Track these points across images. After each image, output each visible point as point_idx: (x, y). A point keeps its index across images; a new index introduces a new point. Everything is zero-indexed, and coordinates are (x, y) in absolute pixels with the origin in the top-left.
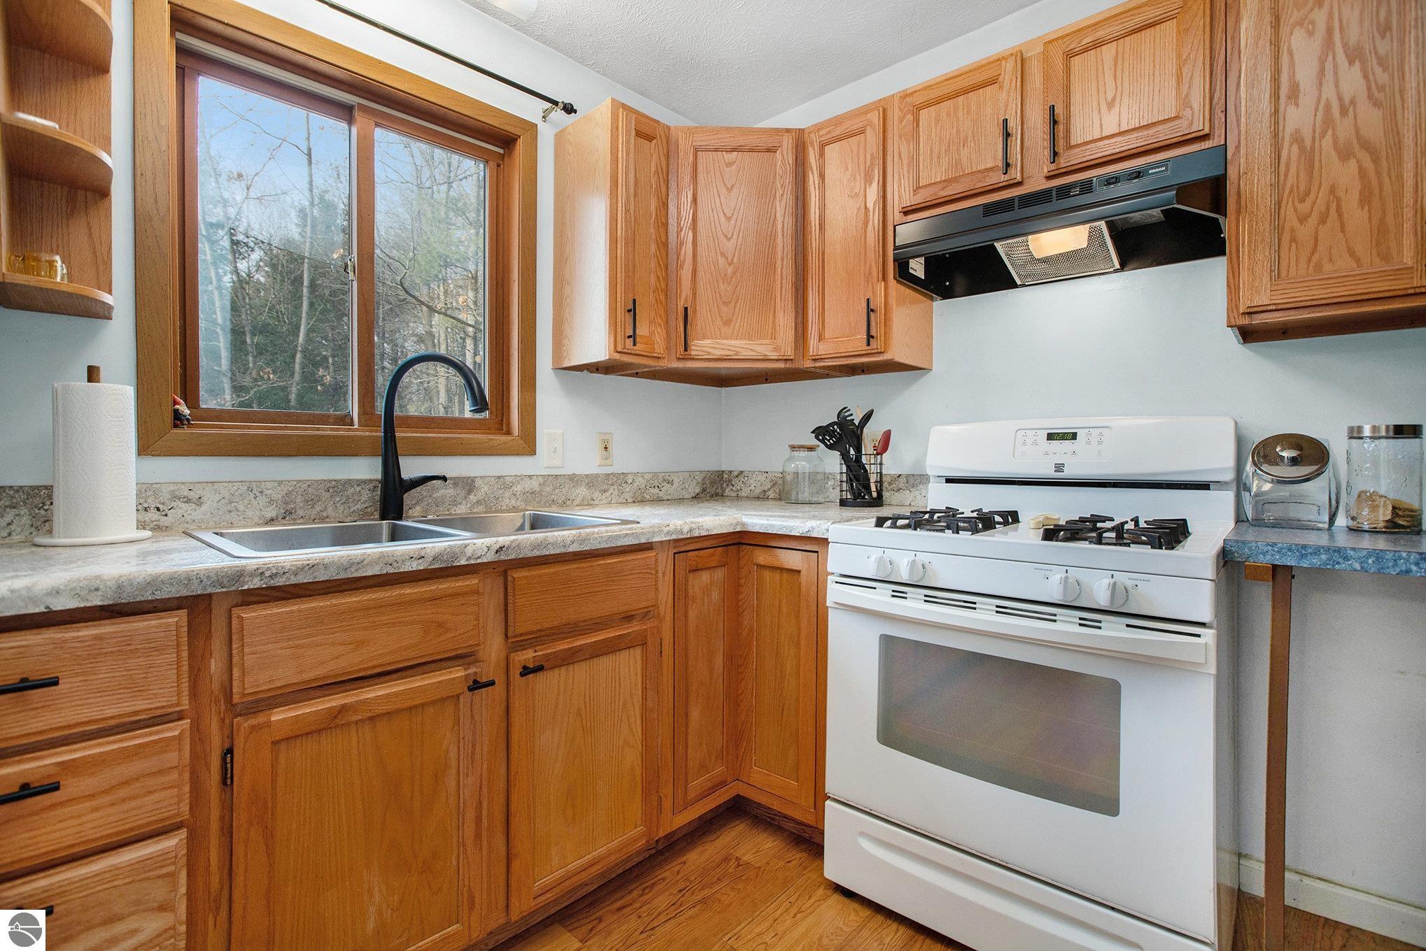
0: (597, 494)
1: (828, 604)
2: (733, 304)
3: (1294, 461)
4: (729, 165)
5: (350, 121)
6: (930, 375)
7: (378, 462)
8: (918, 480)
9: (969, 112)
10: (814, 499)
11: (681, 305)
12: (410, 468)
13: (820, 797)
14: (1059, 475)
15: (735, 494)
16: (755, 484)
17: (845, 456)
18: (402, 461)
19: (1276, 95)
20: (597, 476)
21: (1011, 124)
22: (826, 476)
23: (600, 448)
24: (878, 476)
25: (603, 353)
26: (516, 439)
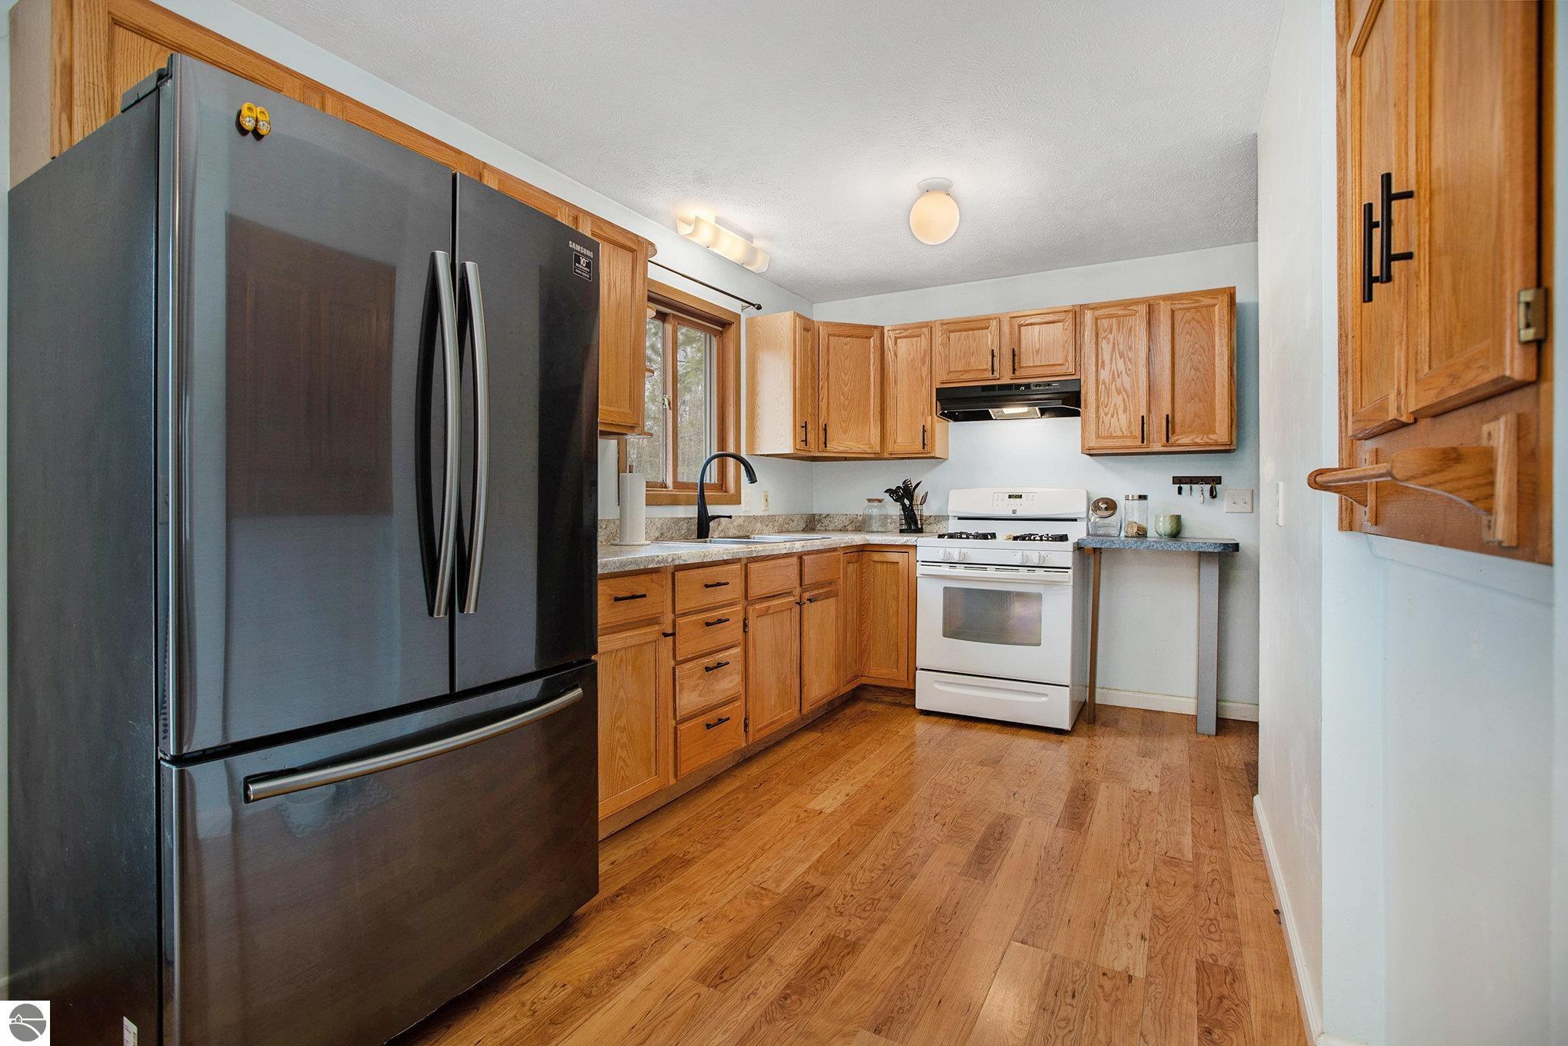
0: (764, 527)
1: (916, 575)
2: (848, 422)
3: (1106, 509)
4: (846, 344)
5: (664, 321)
6: (947, 461)
7: (696, 508)
8: (942, 518)
9: (974, 340)
10: (880, 530)
11: (821, 423)
12: (712, 510)
13: (912, 670)
14: (1014, 515)
15: (824, 528)
16: (838, 523)
17: (903, 505)
18: (708, 507)
19: (1097, 365)
20: (764, 516)
21: (995, 351)
22: (886, 517)
23: (763, 500)
24: (921, 516)
25: (788, 449)
26: (733, 495)
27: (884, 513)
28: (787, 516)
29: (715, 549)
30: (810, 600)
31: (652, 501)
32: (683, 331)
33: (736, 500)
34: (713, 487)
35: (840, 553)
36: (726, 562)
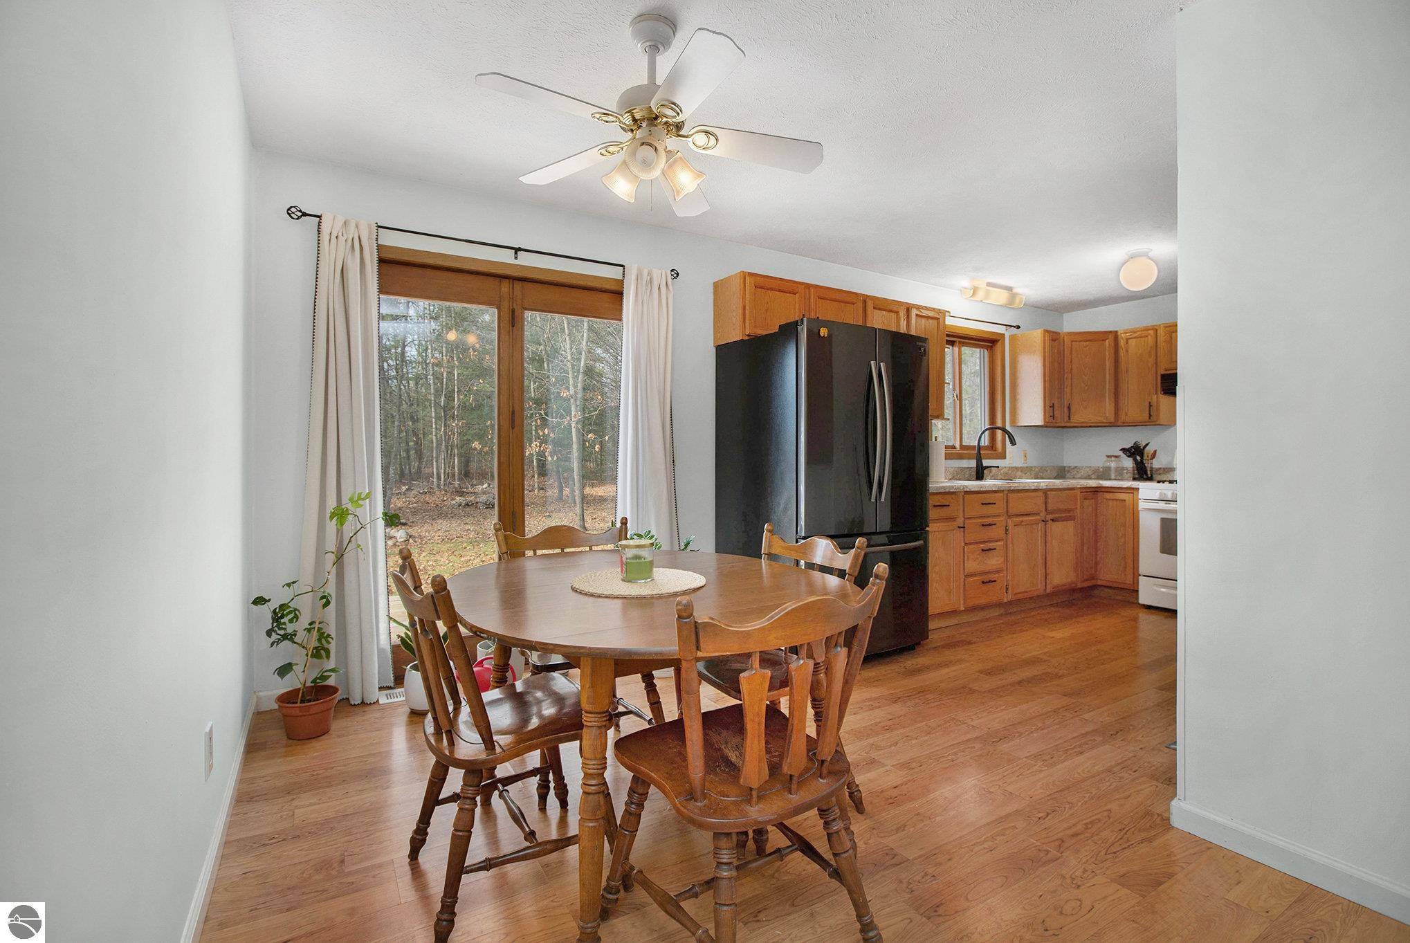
0: (1024, 475)
1: (1139, 509)
2: (1087, 402)
4: (1086, 347)
5: (954, 346)
7: (975, 461)
8: (1170, 470)
10: (1118, 478)
11: (1066, 403)
12: (986, 463)
13: (1136, 575)
15: (1072, 477)
16: (1083, 473)
17: (1135, 460)
18: (983, 461)
20: (1024, 467)
22: (1123, 469)
23: (1023, 457)
24: (1151, 468)
25: (1040, 422)
26: (1000, 453)
27: (1121, 466)
28: (1042, 467)
29: (988, 483)
30: (1052, 520)
31: (948, 457)
32: (965, 350)
33: (1003, 456)
34: (986, 448)
35: (1078, 492)
36: (995, 492)
